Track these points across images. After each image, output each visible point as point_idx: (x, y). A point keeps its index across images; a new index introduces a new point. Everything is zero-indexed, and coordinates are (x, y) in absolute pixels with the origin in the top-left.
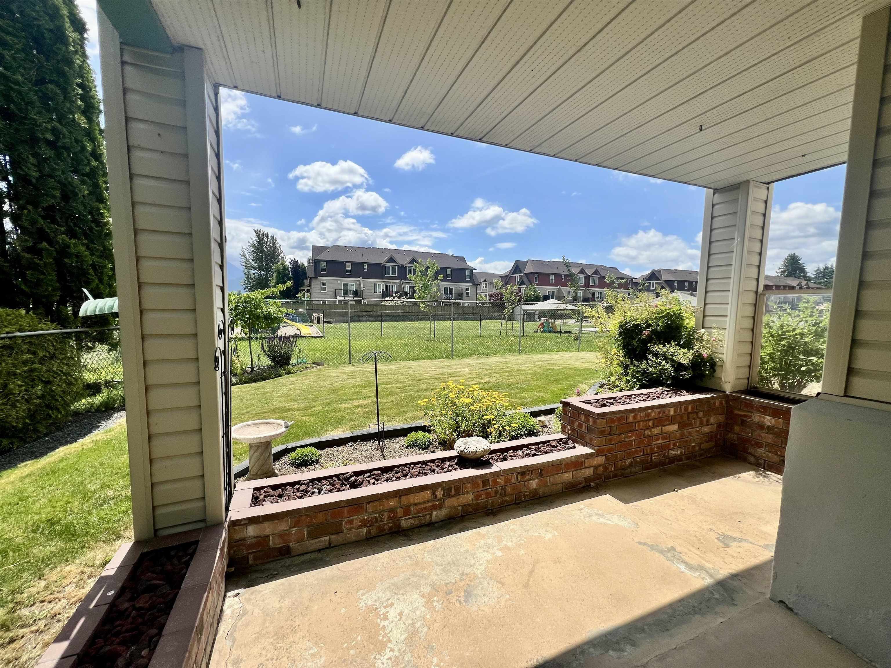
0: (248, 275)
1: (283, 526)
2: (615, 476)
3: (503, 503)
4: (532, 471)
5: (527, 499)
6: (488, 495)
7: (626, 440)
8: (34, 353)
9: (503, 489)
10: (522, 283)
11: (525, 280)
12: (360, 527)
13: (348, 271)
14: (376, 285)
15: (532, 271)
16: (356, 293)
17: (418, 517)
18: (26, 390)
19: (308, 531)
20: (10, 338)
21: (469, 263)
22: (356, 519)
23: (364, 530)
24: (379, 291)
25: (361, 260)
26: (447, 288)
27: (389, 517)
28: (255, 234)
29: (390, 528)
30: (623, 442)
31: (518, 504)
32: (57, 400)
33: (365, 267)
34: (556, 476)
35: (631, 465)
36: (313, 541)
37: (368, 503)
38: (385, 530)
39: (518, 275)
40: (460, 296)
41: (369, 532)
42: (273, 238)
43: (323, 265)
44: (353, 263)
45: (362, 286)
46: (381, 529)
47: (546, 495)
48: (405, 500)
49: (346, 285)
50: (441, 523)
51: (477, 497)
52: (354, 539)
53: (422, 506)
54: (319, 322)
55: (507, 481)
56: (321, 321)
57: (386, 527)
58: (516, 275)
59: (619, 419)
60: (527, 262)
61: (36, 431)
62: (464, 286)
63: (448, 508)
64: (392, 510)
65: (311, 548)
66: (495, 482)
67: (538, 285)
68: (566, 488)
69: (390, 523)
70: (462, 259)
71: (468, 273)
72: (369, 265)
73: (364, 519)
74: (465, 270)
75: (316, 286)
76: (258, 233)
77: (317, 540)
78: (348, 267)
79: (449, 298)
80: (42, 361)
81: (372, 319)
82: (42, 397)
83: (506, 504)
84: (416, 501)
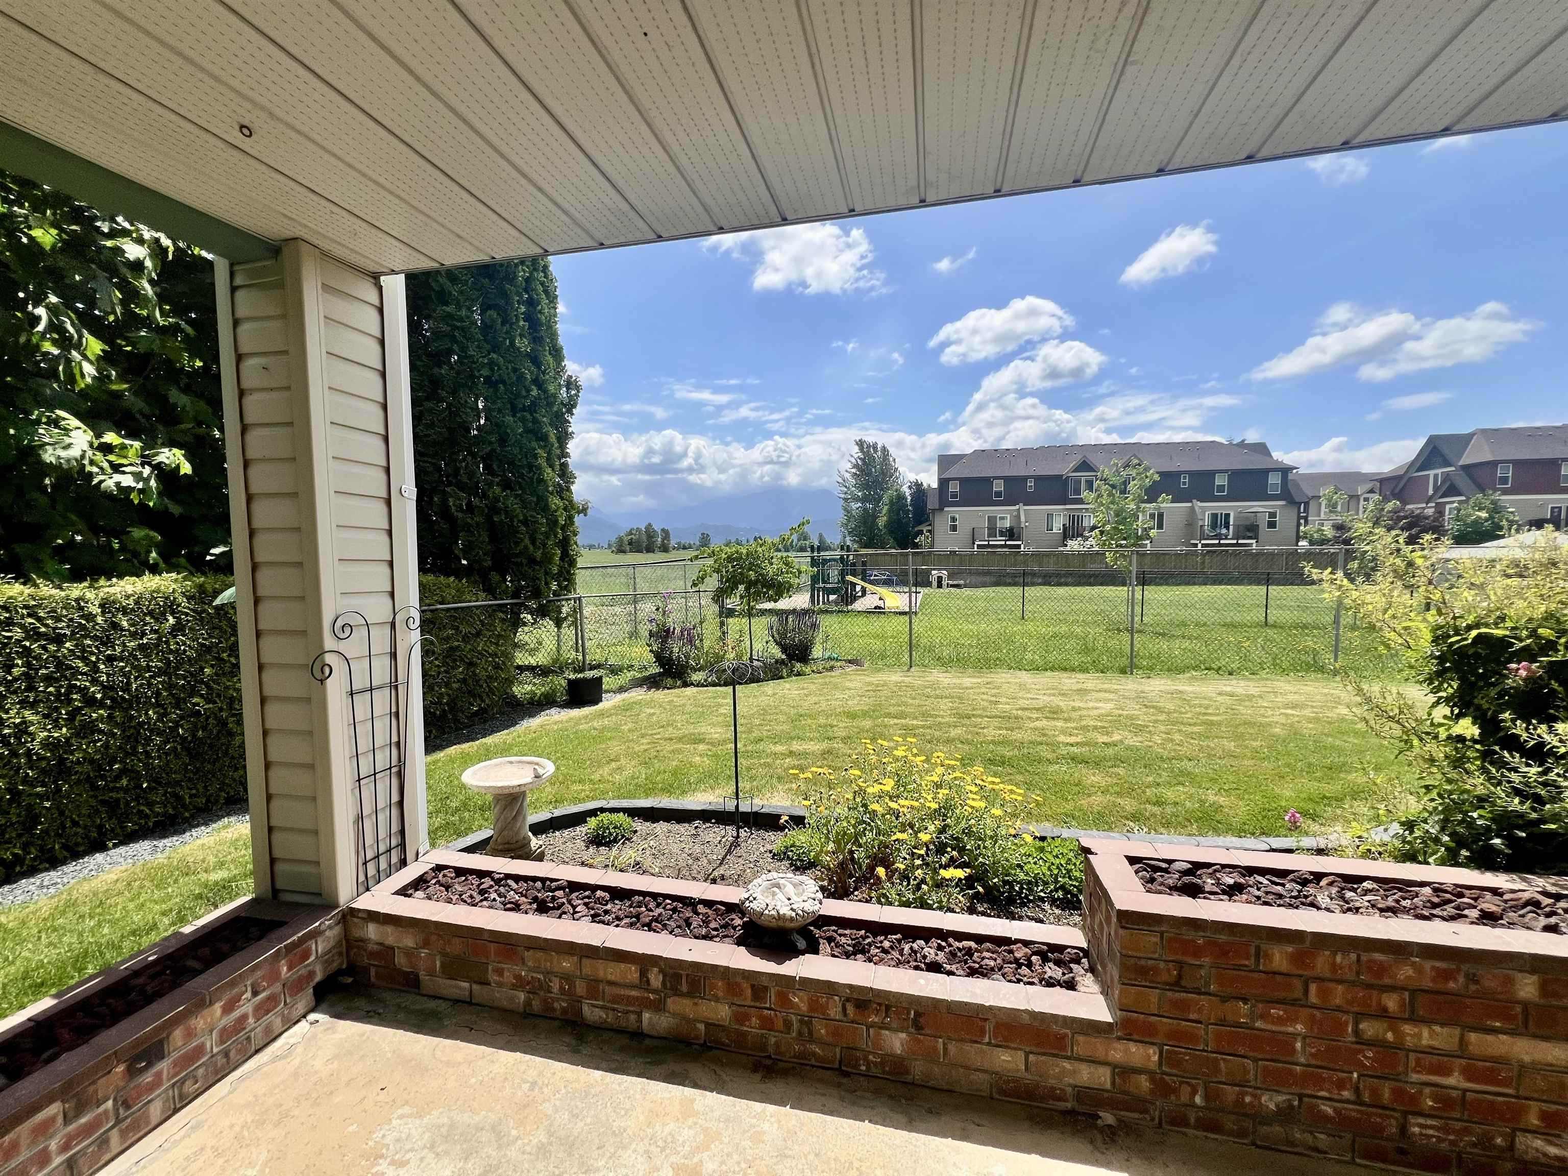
0: (847, 511)
1: (409, 941)
2: (1210, 1126)
3: (802, 1055)
4: (888, 1008)
5: (874, 1071)
6: (767, 1024)
7: (1258, 1024)
8: (457, 629)
9: (806, 1022)
10: (1452, 490)
11: (1462, 482)
12: (514, 987)
13: (998, 494)
14: (1050, 516)
15: (1489, 457)
16: (1011, 533)
17: (614, 1010)
18: (446, 672)
19: (442, 962)
20: (432, 611)
21: (1277, 455)
22: (508, 970)
23: (522, 996)
24: (1058, 526)
25: (1023, 473)
26: (1214, 516)
27: (562, 988)
28: (856, 449)
29: (564, 1011)
30: (1239, 1025)
31: (847, 1075)
32: (481, 686)
33: (1030, 483)
34: (967, 1047)
35: (1285, 1114)
36: (448, 982)
37: (528, 948)
38: (554, 1010)
39: (1439, 471)
40: (1250, 529)
41: (528, 1003)
42: (884, 449)
43: (954, 487)
44: (1007, 479)
45: (1023, 518)
46: (548, 1006)
47: (932, 1083)
48: (589, 967)
49: (992, 520)
50: (656, 1042)
51: (740, 1018)
52: (505, 1004)
53: (622, 992)
54: (940, 586)
55: (815, 1006)
56: (944, 583)
57: (556, 1005)
58: (1432, 473)
59: (1223, 951)
60: (1471, 436)
61: (456, 721)
62: (1259, 507)
63: (674, 1015)
64: (567, 978)
65: (445, 992)
66: (783, 999)
67: (1505, 492)
68: (1004, 1093)
69: (563, 1000)
70: (1261, 449)
71: (1274, 479)
72: (1039, 479)
73: (520, 975)
74: (1265, 472)
75: (941, 523)
76: (860, 444)
77: (454, 982)
78: (998, 486)
79: (1219, 537)
80: (466, 638)
81: (1040, 580)
82: (464, 681)
83: (813, 1062)
84: (609, 977)
